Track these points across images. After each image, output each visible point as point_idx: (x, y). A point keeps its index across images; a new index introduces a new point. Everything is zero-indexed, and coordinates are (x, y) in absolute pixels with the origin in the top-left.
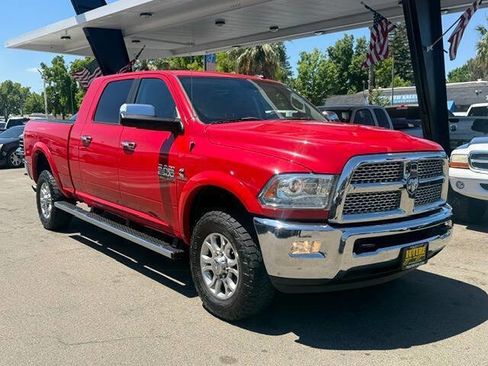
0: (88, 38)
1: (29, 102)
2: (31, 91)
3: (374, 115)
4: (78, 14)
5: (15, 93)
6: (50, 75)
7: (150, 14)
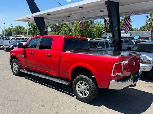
0: (35, 19)
1: (25, 31)
2: (25, 28)
3: (105, 43)
4: (32, 13)
5: (21, 29)
6: (30, 25)
7: (50, 15)
